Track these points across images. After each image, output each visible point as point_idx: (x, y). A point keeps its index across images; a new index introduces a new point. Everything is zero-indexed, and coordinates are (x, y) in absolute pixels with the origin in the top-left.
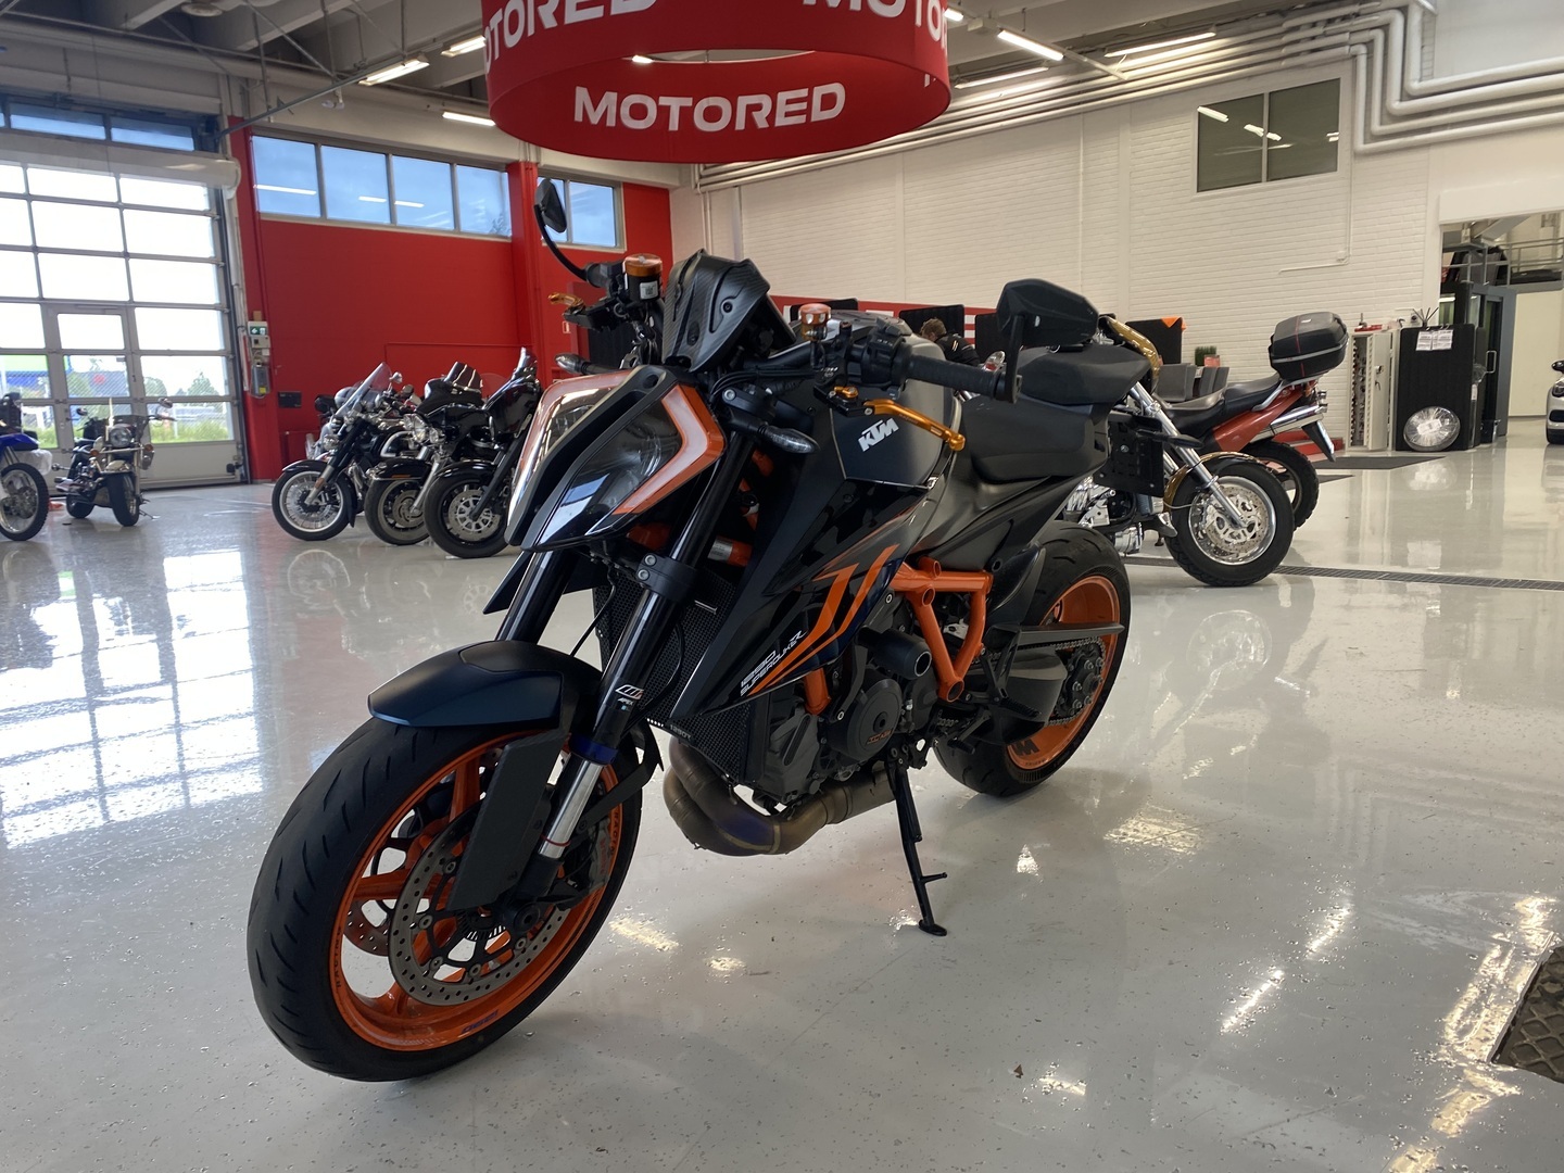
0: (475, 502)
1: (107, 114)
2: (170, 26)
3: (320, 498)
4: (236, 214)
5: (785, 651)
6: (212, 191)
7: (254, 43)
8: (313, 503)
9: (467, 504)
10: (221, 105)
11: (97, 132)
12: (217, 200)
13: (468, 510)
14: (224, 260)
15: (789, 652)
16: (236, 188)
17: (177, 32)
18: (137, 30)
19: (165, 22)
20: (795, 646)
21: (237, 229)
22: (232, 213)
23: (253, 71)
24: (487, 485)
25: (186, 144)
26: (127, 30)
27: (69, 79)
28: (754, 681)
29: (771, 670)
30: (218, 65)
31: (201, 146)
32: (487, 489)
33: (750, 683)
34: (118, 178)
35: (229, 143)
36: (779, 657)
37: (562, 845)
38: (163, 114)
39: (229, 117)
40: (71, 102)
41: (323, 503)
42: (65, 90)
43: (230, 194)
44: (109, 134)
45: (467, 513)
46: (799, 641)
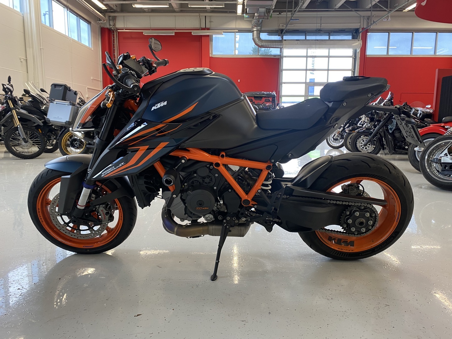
0: (366, 141)
1: (329, 32)
2: (346, 5)
3: (338, 137)
4: (359, 56)
5: (117, 167)
6: (354, 50)
7: (370, 5)
8: (336, 138)
9: (363, 141)
10: (360, 25)
11: (326, 38)
12: (355, 53)
13: (363, 143)
14: (354, 70)
15: (118, 168)
16: (360, 49)
17: (348, 6)
18: (338, 8)
19: (345, 4)
20: (121, 167)
21: (359, 60)
22: (358, 56)
23: (369, 13)
24: (370, 136)
25: (350, 37)
26: (335, 9)
27: (321, 25)
28: (106, 174)
29: (112, 172)
30: (358, 14)
31: (354, 38)
32: (370, 137)
33: (105, 174)
34: (329, 50)
35: (361, 36)
36: (115, 168)
37: (84, 206)
38: (345, 30)
39: (362, 28)
40: (321, 31)
41: (339, 138)
42: (320, 28)
43: (359, 50)
44: (329, 38)
45: (363, 144)
46: (123, 165)
